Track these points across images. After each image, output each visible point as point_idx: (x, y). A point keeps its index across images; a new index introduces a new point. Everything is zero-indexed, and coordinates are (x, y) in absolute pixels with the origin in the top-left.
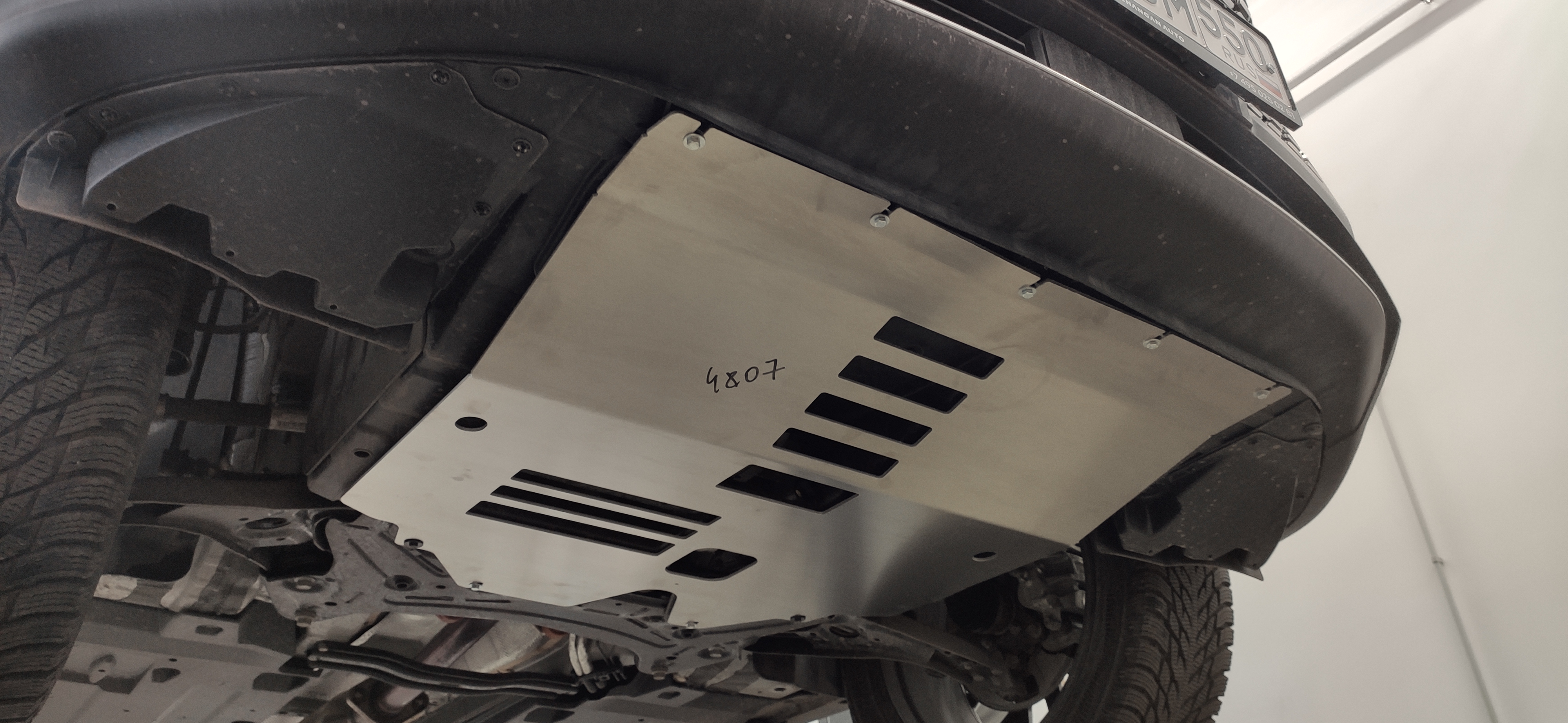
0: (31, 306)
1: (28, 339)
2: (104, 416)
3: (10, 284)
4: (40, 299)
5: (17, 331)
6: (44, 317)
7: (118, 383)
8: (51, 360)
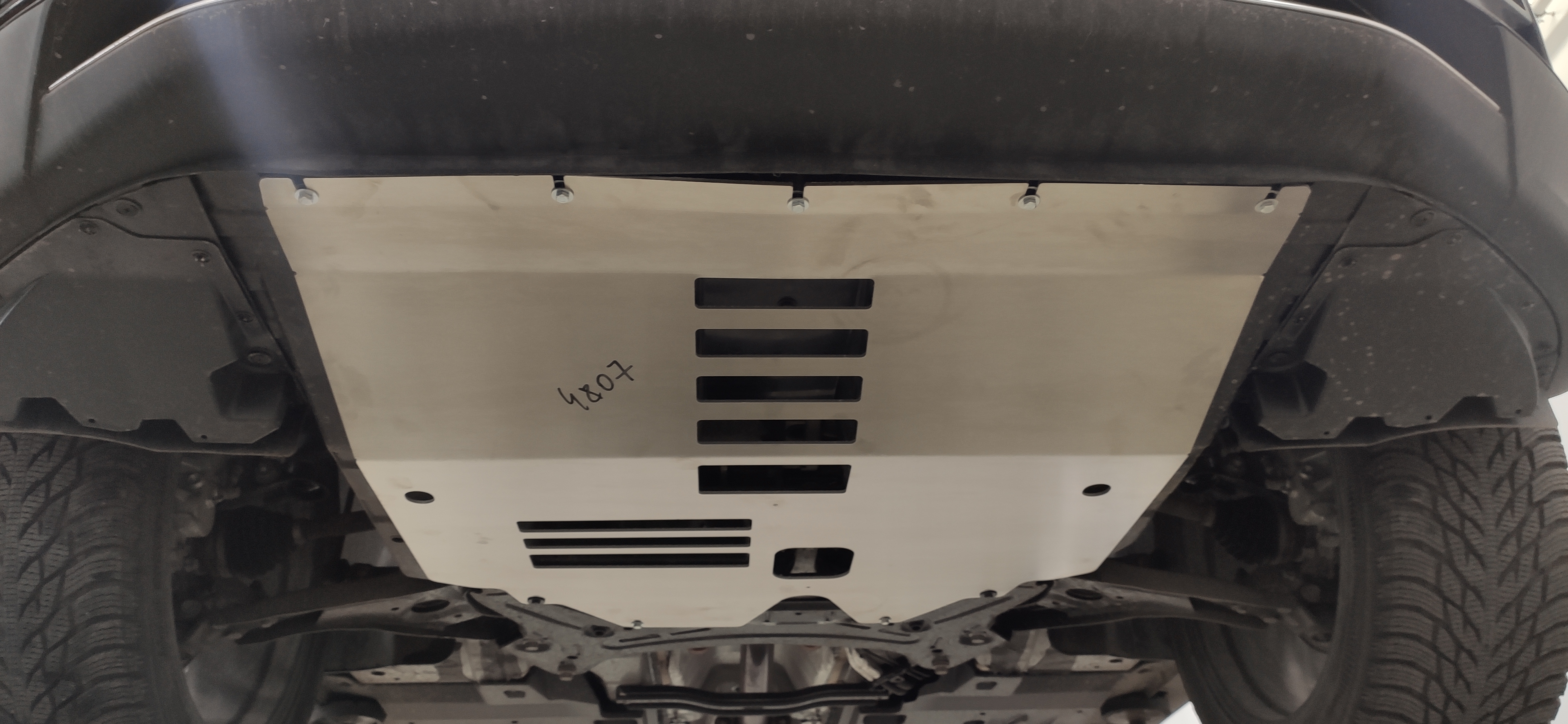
0: (24, 500)
1: (27, 526)
2: (94, 572)
3: (7, 486)
4: (30, 491)
5: (17, 522)
6: (34, 505)
7: (98, 543)
8: (47, 538)
